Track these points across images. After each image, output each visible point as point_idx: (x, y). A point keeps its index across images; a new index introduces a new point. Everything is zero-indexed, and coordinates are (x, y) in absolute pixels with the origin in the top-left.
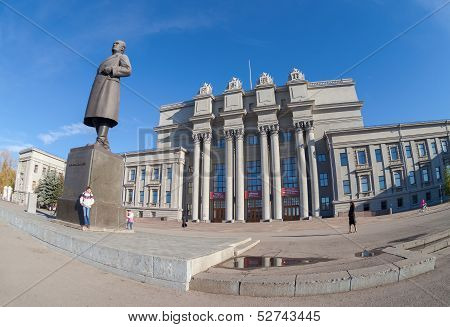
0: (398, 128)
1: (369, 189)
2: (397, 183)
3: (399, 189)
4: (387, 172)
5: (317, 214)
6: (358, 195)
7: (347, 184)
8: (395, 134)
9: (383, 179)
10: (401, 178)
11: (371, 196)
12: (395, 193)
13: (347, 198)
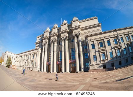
0: (116, 31)
1: (105, 58)
2: (118, 54)
3: (119, 57)
4: (113, 50)
5: (83, 70)
6: (100, 61)
7: (95, 57)
8: (115, 33)
9: (111, 53)
10: (120, 52)
11: (107, 61)
12: (118, 59)
13: (95, 63)
